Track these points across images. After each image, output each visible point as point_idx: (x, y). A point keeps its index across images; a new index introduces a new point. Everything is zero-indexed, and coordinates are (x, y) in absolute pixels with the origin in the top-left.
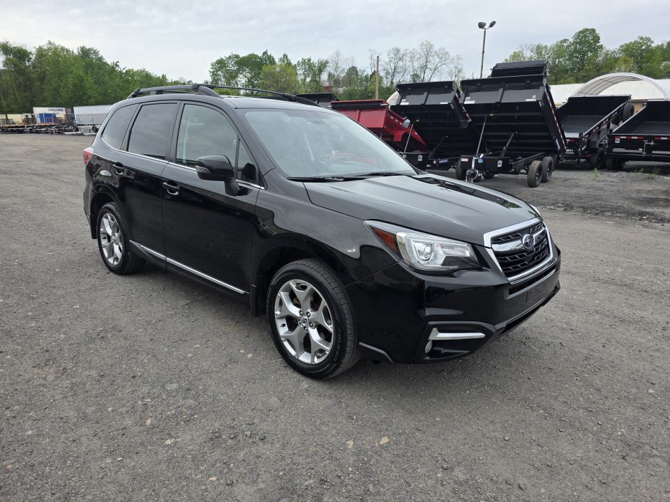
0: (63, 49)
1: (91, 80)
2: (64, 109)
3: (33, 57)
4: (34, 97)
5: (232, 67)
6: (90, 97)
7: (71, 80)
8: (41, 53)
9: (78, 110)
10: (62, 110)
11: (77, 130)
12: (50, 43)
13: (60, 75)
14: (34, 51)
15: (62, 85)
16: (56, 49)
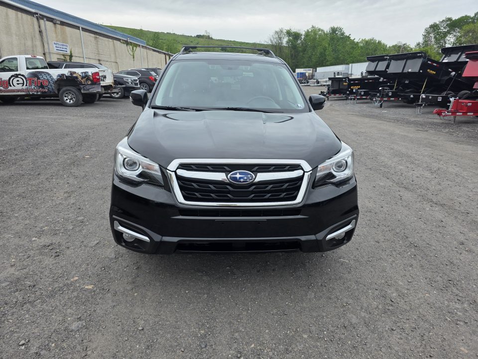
0: (319, 30)
1: (330, 49)
2: (311, 69)
3: (303, 37)
4: (298, 62)
5: (443, 30)
6: (328, 61)
7: (319, 50)
8: (307, 34)
9: (319, 70)
10: (310, 70)
11: (308, 83)
12: (313, 27)
13: (314, 47)
14: (303, 33)
15: (314, 53)
16: (316, 30)
